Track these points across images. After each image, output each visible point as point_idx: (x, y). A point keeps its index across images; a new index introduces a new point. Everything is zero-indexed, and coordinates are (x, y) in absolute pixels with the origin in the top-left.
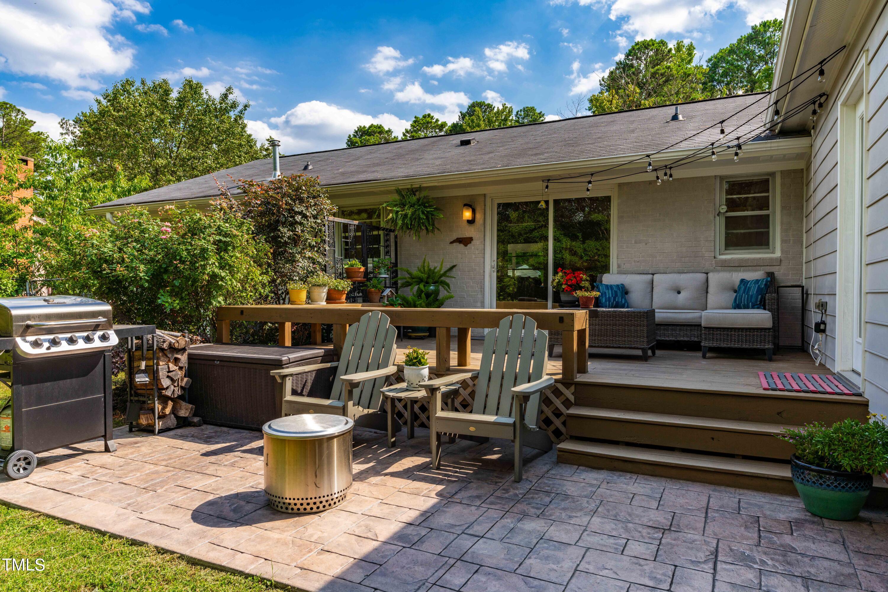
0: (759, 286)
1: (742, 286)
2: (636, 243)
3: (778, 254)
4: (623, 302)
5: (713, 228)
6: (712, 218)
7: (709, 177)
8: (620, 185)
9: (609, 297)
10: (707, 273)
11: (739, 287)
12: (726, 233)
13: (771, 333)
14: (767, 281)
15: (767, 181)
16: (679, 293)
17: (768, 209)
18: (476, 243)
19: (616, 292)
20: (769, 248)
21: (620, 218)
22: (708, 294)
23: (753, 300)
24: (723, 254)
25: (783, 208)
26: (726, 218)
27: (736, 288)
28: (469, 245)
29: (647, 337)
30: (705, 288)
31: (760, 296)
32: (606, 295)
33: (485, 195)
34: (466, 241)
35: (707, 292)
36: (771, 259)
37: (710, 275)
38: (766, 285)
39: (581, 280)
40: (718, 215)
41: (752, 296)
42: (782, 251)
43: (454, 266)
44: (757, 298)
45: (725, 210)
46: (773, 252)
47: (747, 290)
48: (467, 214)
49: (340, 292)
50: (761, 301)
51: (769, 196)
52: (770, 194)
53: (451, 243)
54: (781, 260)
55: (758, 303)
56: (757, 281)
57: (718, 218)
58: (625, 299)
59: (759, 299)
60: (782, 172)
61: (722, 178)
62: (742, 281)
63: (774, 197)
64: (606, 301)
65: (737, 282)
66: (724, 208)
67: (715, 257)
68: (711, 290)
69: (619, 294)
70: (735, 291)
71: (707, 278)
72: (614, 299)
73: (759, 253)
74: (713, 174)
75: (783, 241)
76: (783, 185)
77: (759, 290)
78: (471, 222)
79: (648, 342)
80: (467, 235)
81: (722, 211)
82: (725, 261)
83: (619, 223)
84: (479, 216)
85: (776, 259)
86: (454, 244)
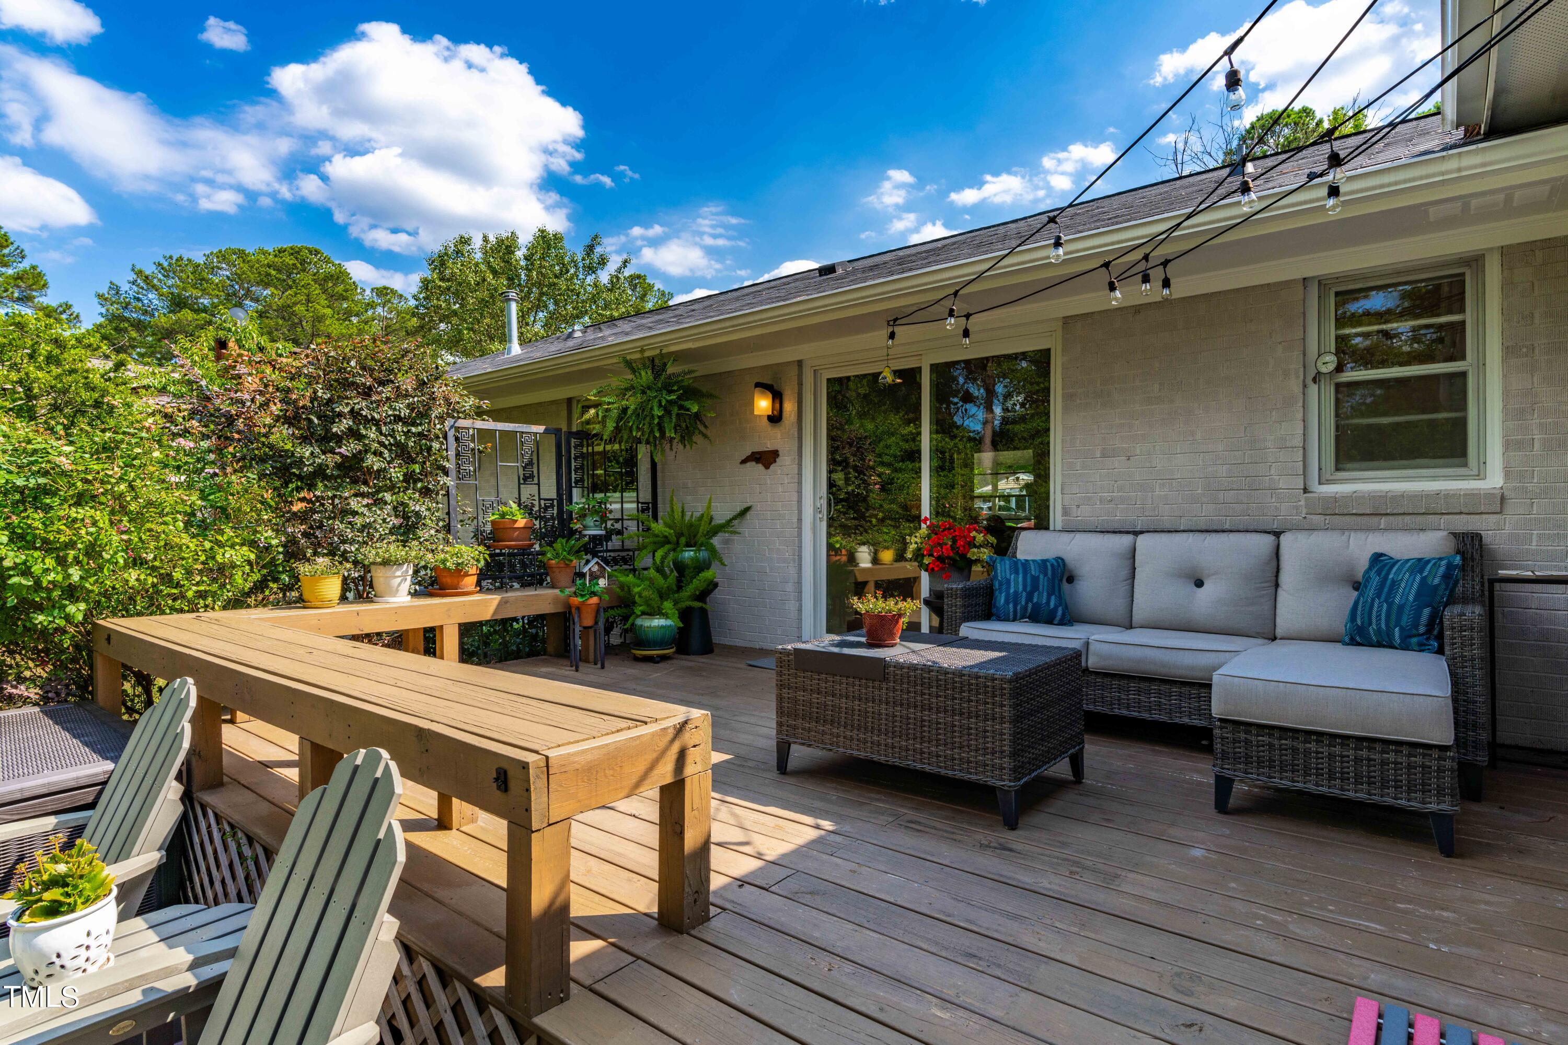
0: (1424, 580)
1: (1372, 574)
2: (1104, 456)
3: (1494, 480)
4: (1052, 605)
5: (1300, 415)
6: (1297, 389)
7: (1287, 284)
8: (1068, 321)
9: (1016, 592)
10: (1277, 534)
11: (1367, 578)
12: (1337, 427)
13: (1448, 764)
14: (1450, 566)
15: (1459, 283)
16: (1199, 584)
17: (1463, 358)
18: (786, 461)
19: (1035, 579)
20: (1465, 465)
21: (1068, 397)
22: (1280, 591)
23: (1405, 620)
24: (1329, 482)
25: (1509, 351)
26: (1338, 386)
27: (1359, 576)
28: (773, 467)
29: (1014, 755)
30: (1270, 575)
31: (1426, 612)
32: (1009, 587)
33: (800, 363)
34: (767, 458)
35: (1277, 585)
36: (1472, 496)
37: (1286, 540)
38: (1447, 577)
39: (972, 544)
40: (1314, 380)
41: (1401, 607)
42: (1507, 474)
43: (748, 509)
44: (1418, 616)
45: (1331, 367)
46: (1480, 475)
47: (1387, 589)
48: (763, 404)
49: (459, 572)
50: (1430, 625)
51: (1463, 323)
52: (1469, 317)
53: (743, 462)
54: (1503, 498)
55: (1422, 629)
56: (1420, 564)
57: (1313, 389)
58: (1060, 598)
59: (1424, 618)
60: (1505, 252)
61: (1323, 283)
62: (1377, 558)
63: (1481, 324)
64: (1007, 602)
65: (1363, 563)
66: (1329, 362)
67: (1305, 490)
68: (1284, 578)
69: (1043, 582)
70: (1356, 586)
71: (1278, 547)
72: (1029, 598)
73: (1434, 478)
74: (1298, 275)
75: (1508, 445)
76: (1507, 285)
77: (1426, 592)
78: (775, 419)
79: (1015, 770)
80: (769, 446)
81: (1324, 369)
82: (1335, 499)
83: (1066, 409)
84: (789, 407)
85: (1489, 496)
86: (748, 464)
